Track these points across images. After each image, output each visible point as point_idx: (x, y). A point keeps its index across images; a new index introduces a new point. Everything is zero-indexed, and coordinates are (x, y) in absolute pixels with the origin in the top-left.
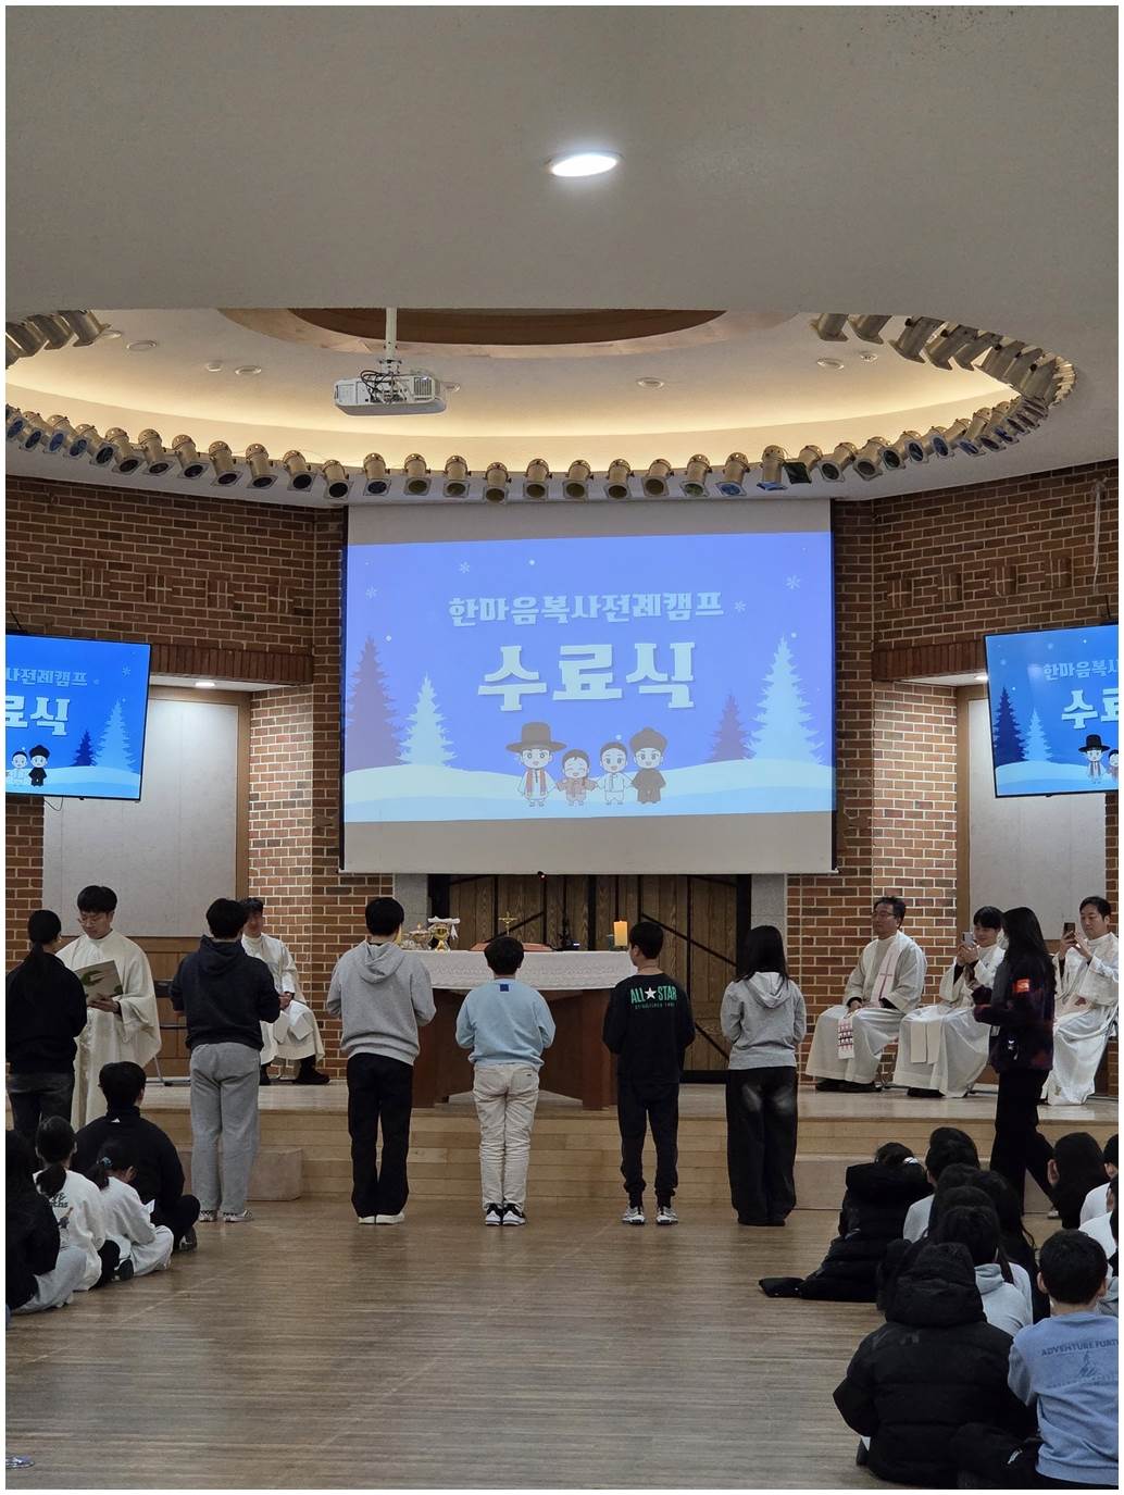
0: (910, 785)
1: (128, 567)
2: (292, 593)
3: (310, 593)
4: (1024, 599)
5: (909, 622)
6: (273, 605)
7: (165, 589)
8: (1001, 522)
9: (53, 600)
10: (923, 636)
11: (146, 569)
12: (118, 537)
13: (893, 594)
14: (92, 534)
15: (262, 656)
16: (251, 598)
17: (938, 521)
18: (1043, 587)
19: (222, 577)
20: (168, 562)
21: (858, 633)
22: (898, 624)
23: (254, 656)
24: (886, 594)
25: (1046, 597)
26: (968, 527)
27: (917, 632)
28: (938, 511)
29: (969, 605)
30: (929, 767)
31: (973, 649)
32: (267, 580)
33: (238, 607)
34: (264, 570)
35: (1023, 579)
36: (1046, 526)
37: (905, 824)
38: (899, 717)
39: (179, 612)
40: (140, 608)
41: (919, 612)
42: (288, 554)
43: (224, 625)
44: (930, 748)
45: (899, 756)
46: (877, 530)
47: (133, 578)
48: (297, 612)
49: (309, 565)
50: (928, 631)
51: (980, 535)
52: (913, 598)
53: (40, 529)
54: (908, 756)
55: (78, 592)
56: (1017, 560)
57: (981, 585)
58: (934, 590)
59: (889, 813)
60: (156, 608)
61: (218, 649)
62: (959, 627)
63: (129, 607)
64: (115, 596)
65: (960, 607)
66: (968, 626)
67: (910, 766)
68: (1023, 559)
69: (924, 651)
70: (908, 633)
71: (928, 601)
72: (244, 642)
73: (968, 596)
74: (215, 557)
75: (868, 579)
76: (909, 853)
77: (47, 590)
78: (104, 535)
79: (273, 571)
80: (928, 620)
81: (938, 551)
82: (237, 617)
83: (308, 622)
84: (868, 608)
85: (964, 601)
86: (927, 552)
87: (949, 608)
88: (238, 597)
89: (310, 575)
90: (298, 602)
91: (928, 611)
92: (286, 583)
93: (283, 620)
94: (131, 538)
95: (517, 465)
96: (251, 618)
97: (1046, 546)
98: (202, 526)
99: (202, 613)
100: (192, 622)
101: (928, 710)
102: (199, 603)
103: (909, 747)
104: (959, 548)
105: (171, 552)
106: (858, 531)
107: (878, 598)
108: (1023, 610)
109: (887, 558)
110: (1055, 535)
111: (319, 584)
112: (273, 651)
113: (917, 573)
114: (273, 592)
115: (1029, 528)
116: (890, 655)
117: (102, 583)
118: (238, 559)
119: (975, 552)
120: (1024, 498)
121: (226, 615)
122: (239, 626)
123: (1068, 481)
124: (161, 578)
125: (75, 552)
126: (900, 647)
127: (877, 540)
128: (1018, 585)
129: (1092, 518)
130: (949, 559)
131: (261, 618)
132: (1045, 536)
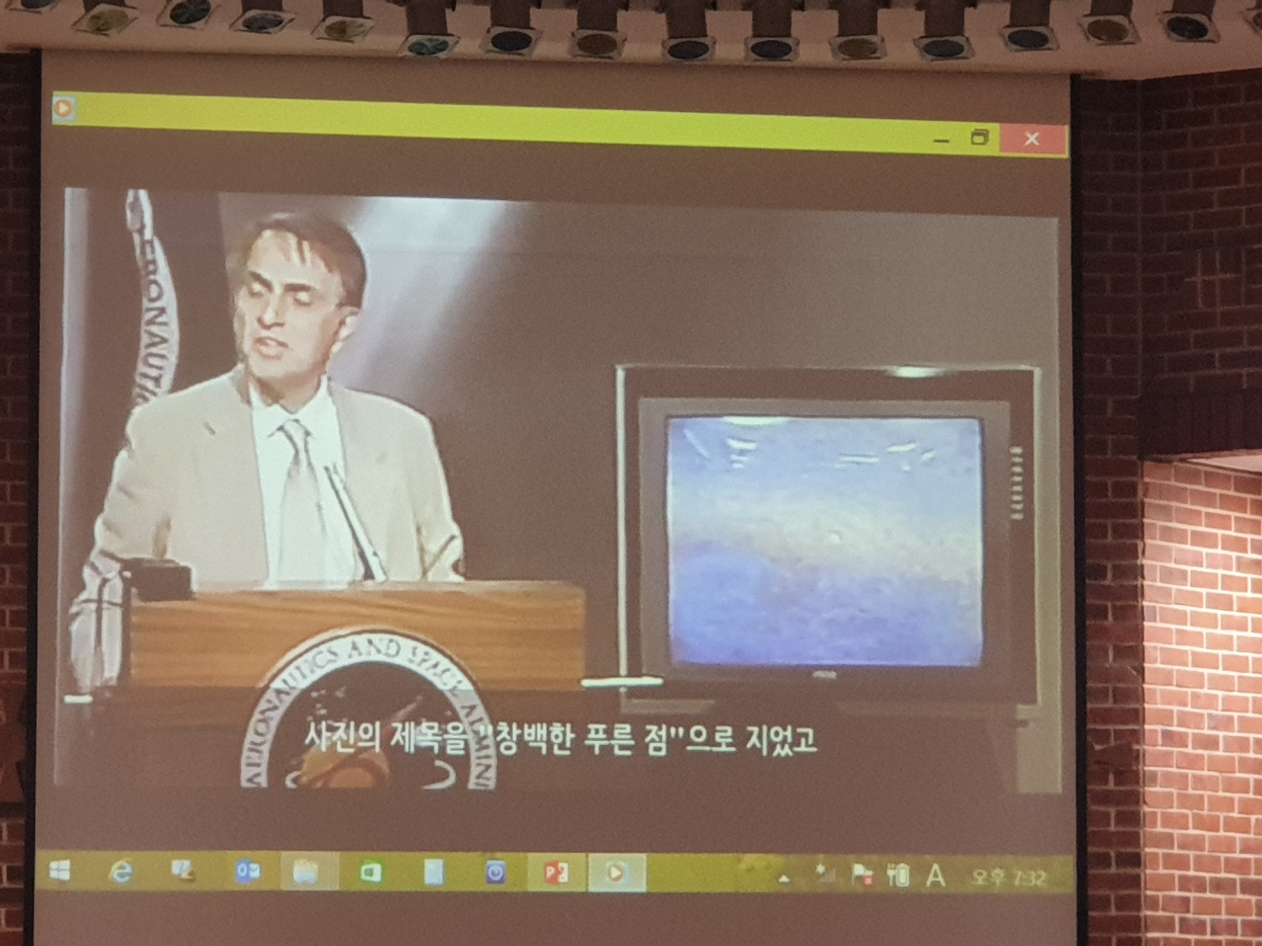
0: (1198, 680)
5: (1234, 339)
22: (1205, 341)
24: (1176, 282)
30: (1227, 643)
37: (1193, 762)
38: (1181, 537)
44: (1227, 603)
45: (1181, 618)
52: (1246, 287)
54: (1197, 620)
59: (1169, 737)
67: (1196, 639)
70: (1230, 359)
75: (1130, 245)
76: (1200, 823)
84: (1131, 307)
101: (1224, 523)
103: (1196, 599)
106: (1112, 143)
107: (1151, 285)
126: (1207, 388)
127: (1150, 164)
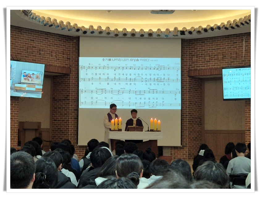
0: (194, 98)
1: (35, 47)
2: (67, 55)
3: (70, 55)
4: (226, 60)
5: (197, 65)
6: (63, 57)
7: (43, 52)
8: (220, 44)
9: (21, 54)
10: (201, 68)
11: (39, 48)
12: (34, 41)
13: (194, 59)
14: (28, 40)
15: (61, 68)
16: (59, 55)
17: (204, 44)
18: (230, 58)
19: (54, 51)
20: (43, 46)
21: (185, 67)
22: (194, 65)
23: (59, 68)
24: (192, 59)
25: (231, 60)
26: (212, 45)
27: (200, 67)
28: (205, 42)
29: (212, 61)
30: (197, 94)
31: (213, 71)
32: (62, 52)
33: (57, 57)
34: (61, 49)
35: (226, 56)
36: (231, 46)
37: (193, 106)
38: (192, 84)
39: (45, 58)
40: (38, 56)
41: (200, 63)
42: (66, 46)
43: (54, 61)
44: (197, 90)
45: (192, 92)
46: (189, 46)
47: (37, 50)
48: (68, 59)
49: (70, 49)
50: (202, 66)
51: (215, 47)
52: (198, 60)
53: (19, 38)
54: (194, 92)
55: (26, 52)
56: (224, 52)
57: (215, 57)
58: (204, 58)
59: (191, 104)
60: (41, 56)
61: (53, 66)
62: (210, 66)
63: (36, 56)
64: (33, 53)
65: (210, 62)
66: (212, 66)
67: (194, 94)
68: (225, 52)
69: (201, 71)
70: (197, 67)
71: (202, 60)
72: (58, 65)
73: (212, 59)
74: (52, 46)
75: (187, 56)
76: (194, 112)
77: (20, 51)
78: (31, 40)
79: (63, 50)
80: (202, 64)
81: (205, 50)
82: (57, 59)
83: (70, 61)
84: (187, 62)
85: (211, 61)
86: (202, 50)
87: (207, 62)
88: (57, 55)
89: (70, 51)
90: (68, 56)
91: (202, 62)
92: (66, 52)
93: (65, 60)
94: (36, 41)
95: (120, 29)
96: (59, 59)
97: (231, 50)
98: (50, 39)
99: (50, 58)
100: (48, 60)
102: (49, 56)
103: (194, 90)
104: (210, 50)
105: (44, 44)
106: (186, 45)
107: (189, 59)
108: (225, 62)
109: (192, 51)
110: (233, 47)
111: (72, 53)
112: (63, 67)
113: (199, 55)
114: (63, 54)
115: (227, 46)
116: (192, 71)
117: (31, 51)
118: (57, 47)
119: (214, 50)
120: (226, 40)
121: (54, 59)
122: (57, 61)
123: (236, 36)
124: (42, 50)
125: (26, 44)
126: (195, 70)
127: (189, 48)
128: (224, 57)
129: (243, 44)
130: (207, 52)
131: (61, 60)
132: (231, 48)
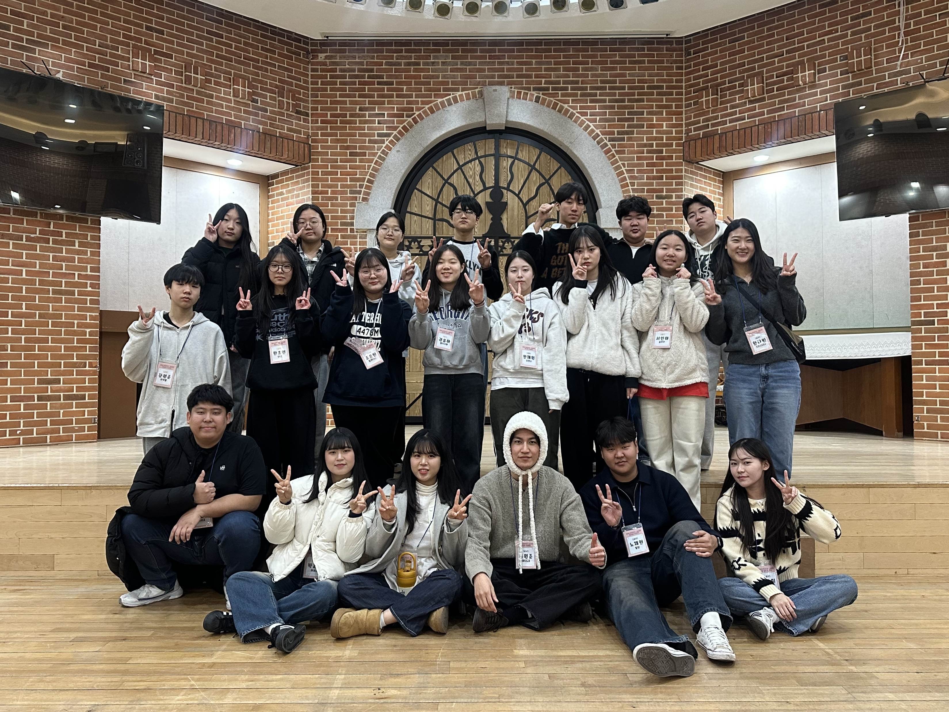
1: (169, 56)
2: (296, 99)
4: (824, 84)
5: (716, 118)
6: (281, 103)
7: (199, 77)
8: (801, 34)
9: (106, 69)
10: (728, 125)
11: (184, 60)
12: (161, 32)
13: (704, 99)
14: (139, 25)
15: (274, 139)
16: (264, 96)
17: (741, 45)
18: (843, 72)
19: (244, 78)
20: (201, 58)
21: (674, 130)
22: (706, 120)
23: (268, 138)
24: (696, 102)
25: (847, 79)
26: (769, 43)
27: (725, 123)
29: (771, 97)
32: (277, 86)
33: (255, 101)
34: (274, 79)
35: (823, 70)
36: (846, 28)
39: (211, 96)
40: (180, 88)
41: (725, 109)
42: (291, 71)
43: (246, 112)
46: (687, 60)
47: (174, 65)
49: (306, 82)
50: (733, 121)
51: (780, 47)
52: (719, 100)
53: (94, 12)
56: (816, 58)
57: (782, 81)
58: (741, 91)
60: (193, 90)
61: (241, 128)
62: (761, 114)
63: (171, 86)
64: (159, 75)
65: (763, 99)
66: (770, 112)
68: (823, 56)
69: (729, 135)
70: (713, 125)
71: (733, 100)
73: (771, 90)
74: (237, 62)
75: (681, 93)
77: (101, 60)
78: (150, 29)
79: (280, 81)
80: (734, 113)
81: (742, 65)
82: (254, 107)
83: (305, 121)
84: (681, 113)
85: (766, 95)
86: (732, 68)
87: (751, 102)
88: (255, 94)
89: (307, 89)
90: (298, 105)
91: (733, 107)
92: (290, 91)
93: (288, 116)
94: (171, 35)
96: (266, 110)
97: (845, 43)
99: (229, 101)
100: (221, 106)
102: (227, 93)
104: (762, 59)
105: (203, 51)
106: (674, 62)
107: (688, 105)
108: (822, 93)
109: (696, 78)
110: (855, 33)
111: (313, 95)
113: (724, 83)
114: (281, 95)
115: (828, 33)
116: (699, 141)
117: (148, 64)
118: (255, 67)
121: (248, 105)
122: (256, 115)
124: (196, 69)
125: (126, 37)
126: (707, 135)
127: (688, 67)
130: (753, 69)
131: (273, 112)
132: (844, 36)
